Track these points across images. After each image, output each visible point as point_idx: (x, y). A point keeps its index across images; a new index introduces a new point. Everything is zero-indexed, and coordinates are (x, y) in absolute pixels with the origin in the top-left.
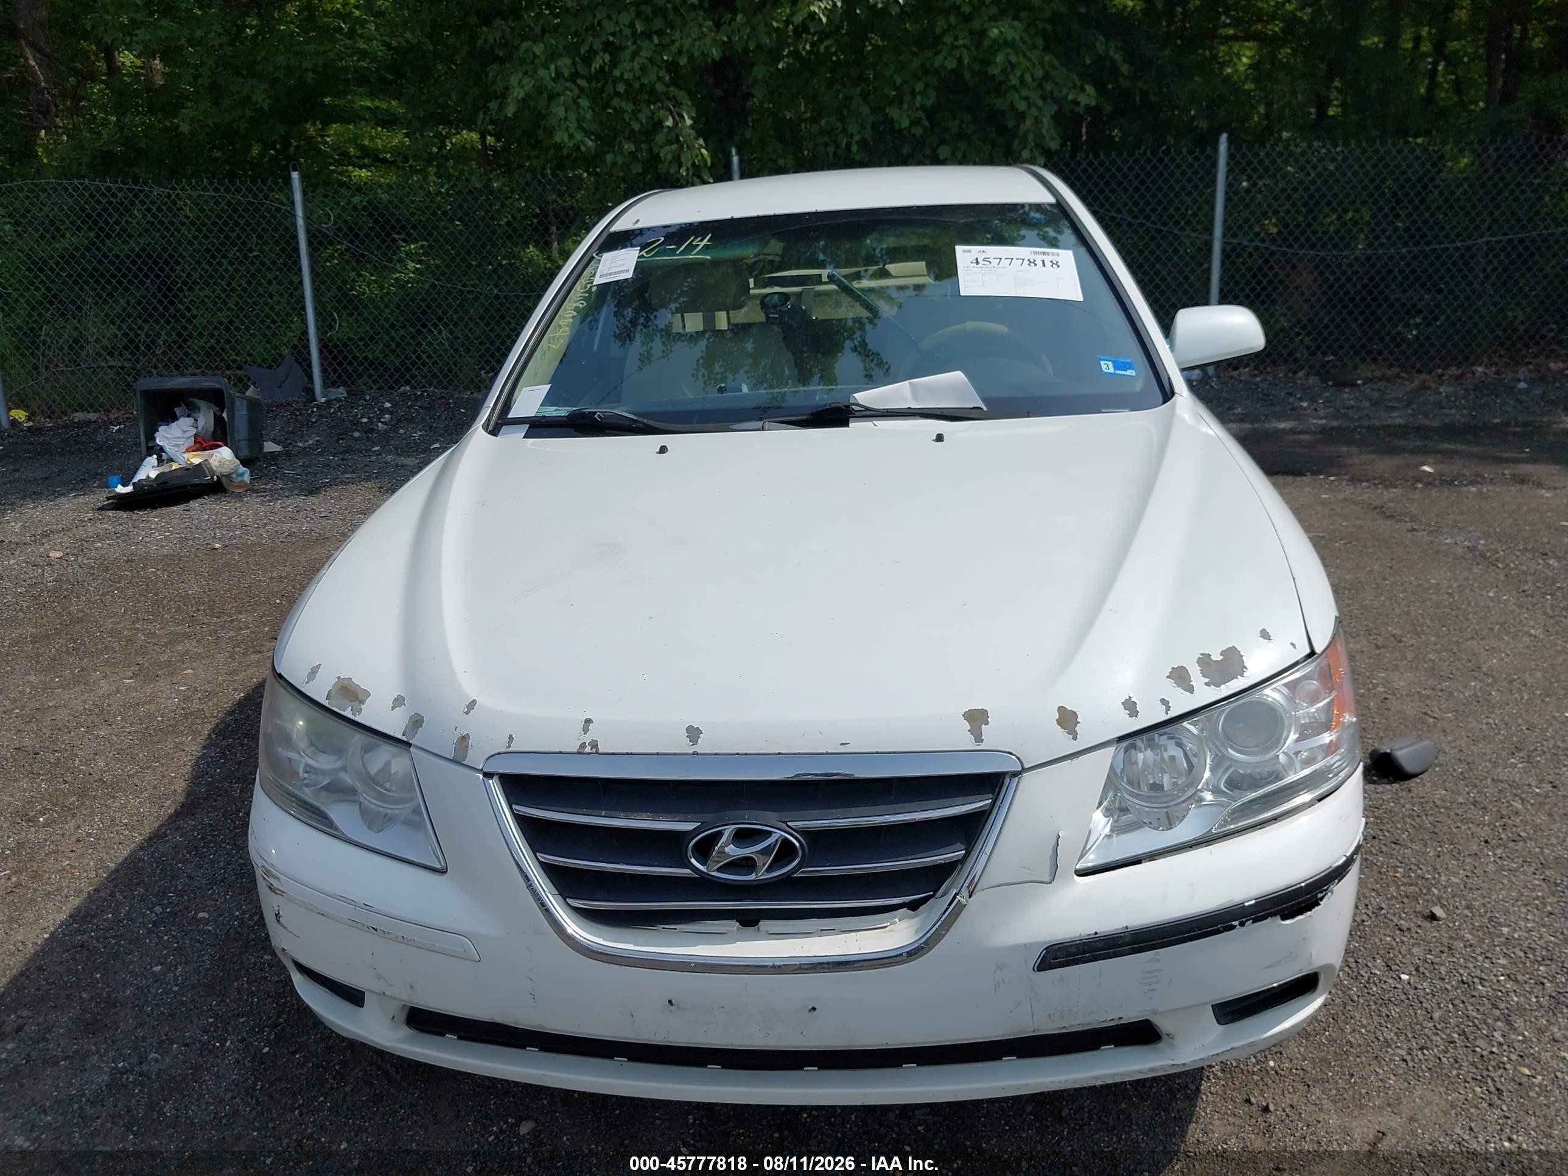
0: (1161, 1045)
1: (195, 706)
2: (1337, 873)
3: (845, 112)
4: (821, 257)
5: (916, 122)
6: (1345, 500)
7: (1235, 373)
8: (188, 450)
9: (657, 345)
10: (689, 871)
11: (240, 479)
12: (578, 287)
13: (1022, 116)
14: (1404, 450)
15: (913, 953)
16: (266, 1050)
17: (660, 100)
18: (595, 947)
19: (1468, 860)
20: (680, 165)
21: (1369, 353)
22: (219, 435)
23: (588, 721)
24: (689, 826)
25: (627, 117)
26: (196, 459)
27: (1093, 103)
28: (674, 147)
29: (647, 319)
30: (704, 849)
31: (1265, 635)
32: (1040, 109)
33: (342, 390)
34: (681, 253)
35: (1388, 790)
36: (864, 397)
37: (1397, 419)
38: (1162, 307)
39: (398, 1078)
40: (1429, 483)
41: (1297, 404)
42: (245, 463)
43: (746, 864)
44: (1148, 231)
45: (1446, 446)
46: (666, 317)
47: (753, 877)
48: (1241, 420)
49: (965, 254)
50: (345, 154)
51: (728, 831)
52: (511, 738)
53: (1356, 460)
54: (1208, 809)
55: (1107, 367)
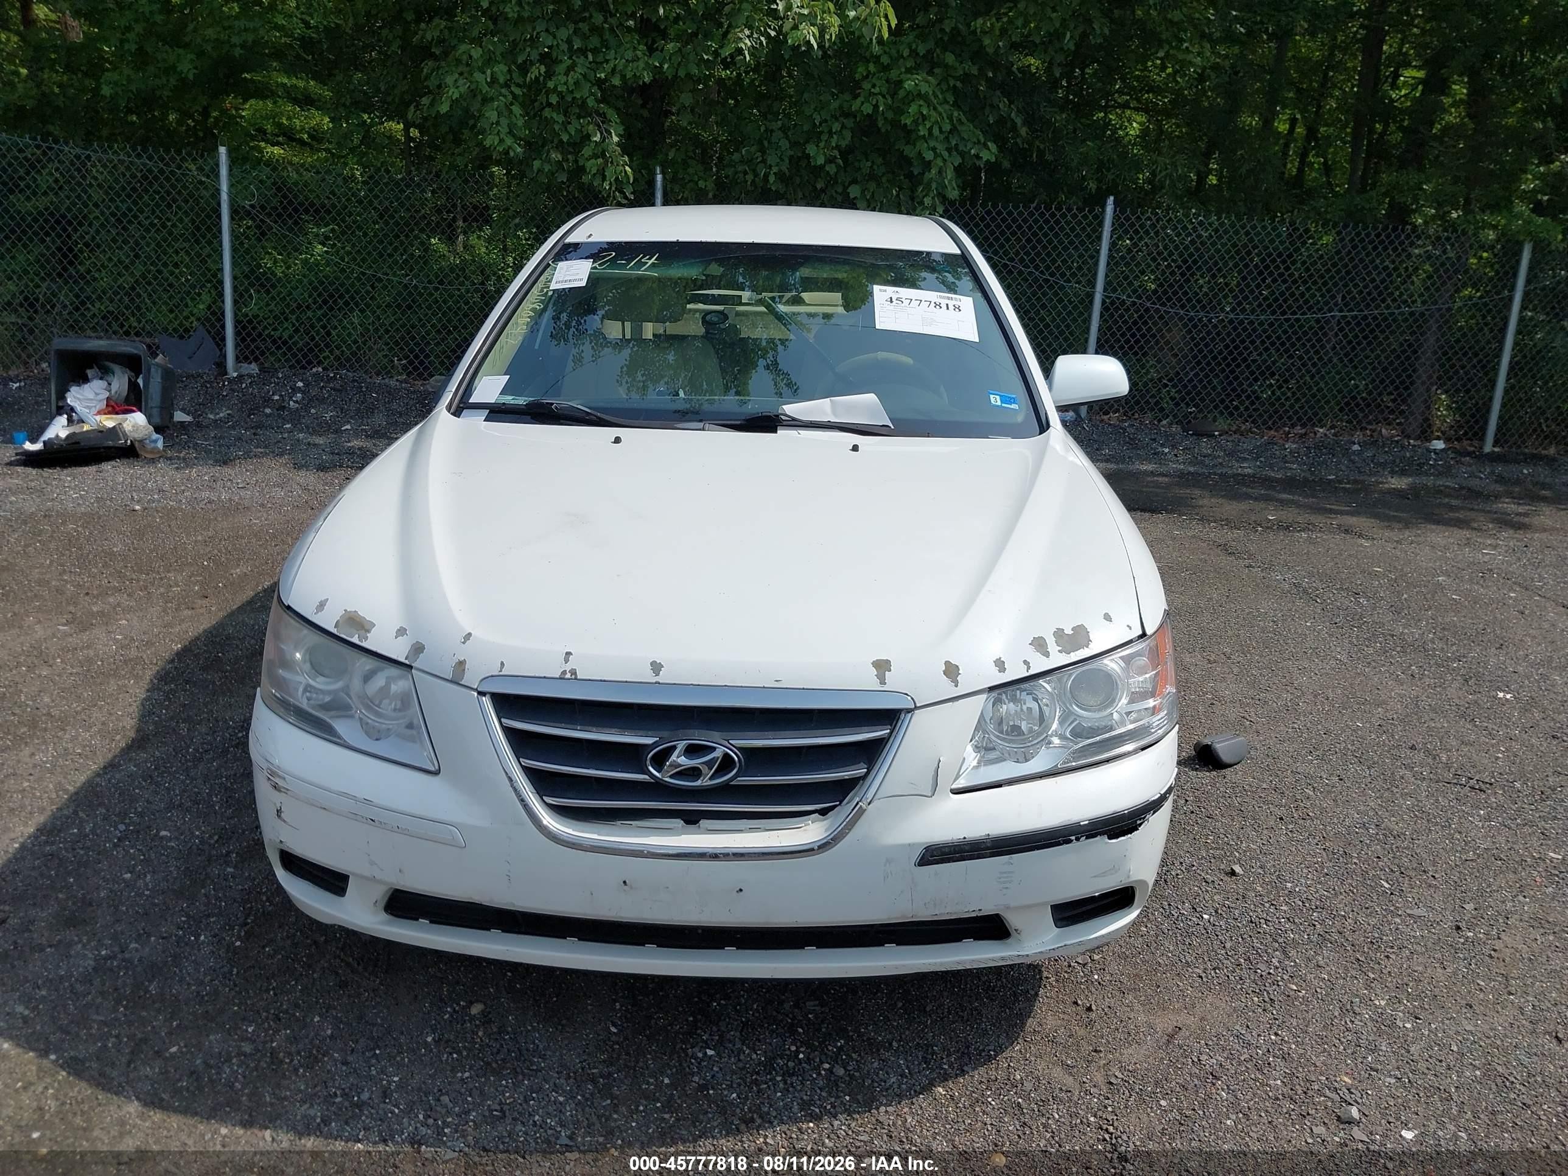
0: (1009, 941)
1: (133, 653)
2: (1154, 806)
3: (766, 143)
4: (741, 280)
5: (831, 160)
6: (1194, 537)
7: (1105, 417)
8: (99, 413)
9: (587, 348)
10: (647, 777)
11: (153, 445)
12: (535, 291)
13: (928, 165)
14: (1248, 497)
15: (824, 846)
16: (238, 943)
17: (590, 115)
18: (565, 837)
19: (1265, 832)
20: (604, 179)
21: (1227, 408)
22: (133, 400)
23: (568, 654)
24: (649, 741)
25: (557, 127)
26: (109, 422)
27: (993, 160)
28: (600, 161)
29: (579, 323)
30: (660, 760)
31: (1107, 618)
32: (945, 160)
33: (254, 366)
34: (631, 269)
35: (1205, 777)
36: (792, 409)
37: (1247, 469)
38: (1043, 351)
39: (360, 968)
40: (1268, 528)
41: (1160, 449)
42: (158, 430)
43: (694, 773)
44: (1036, 280)
45: (1285, 496)
46: (594, 321)
47: (698, 783)
48: (1107, 461)
49: (881, 293)
50: (262, 131)
51: (681, 745)
52: (502, 664)
53: (1205, 501)
54: (1056, 750)
55: (996, 400)
